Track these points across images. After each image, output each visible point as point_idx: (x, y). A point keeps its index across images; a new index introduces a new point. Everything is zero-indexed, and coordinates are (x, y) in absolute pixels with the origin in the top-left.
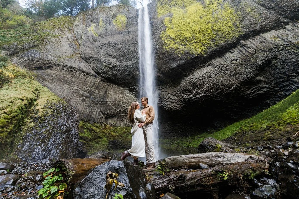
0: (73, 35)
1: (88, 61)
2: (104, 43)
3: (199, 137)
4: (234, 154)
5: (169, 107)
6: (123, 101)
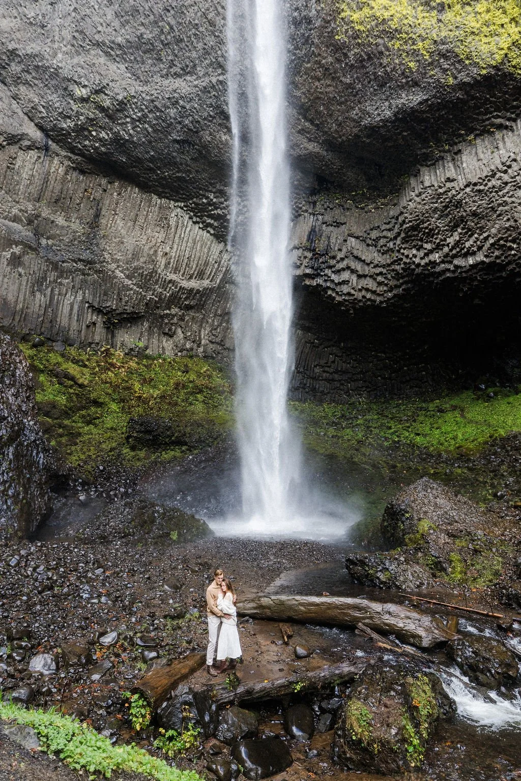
3: (444, 407)
5: (345, 292)
6: (168, 256)
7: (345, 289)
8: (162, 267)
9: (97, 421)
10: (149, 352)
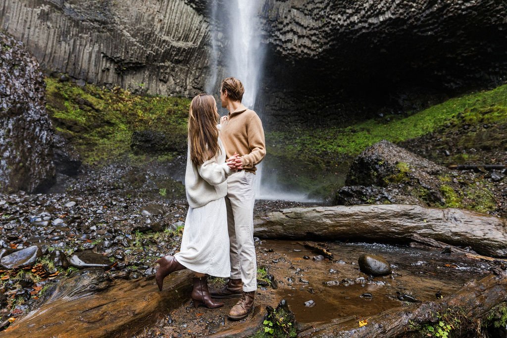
3: (355, 129)
4: (446, 211)
5: (289, 48)
6: (162, 22)
7: (289, 46)
8: (158, 30)
9: (110, 136)
10: (149, 92)
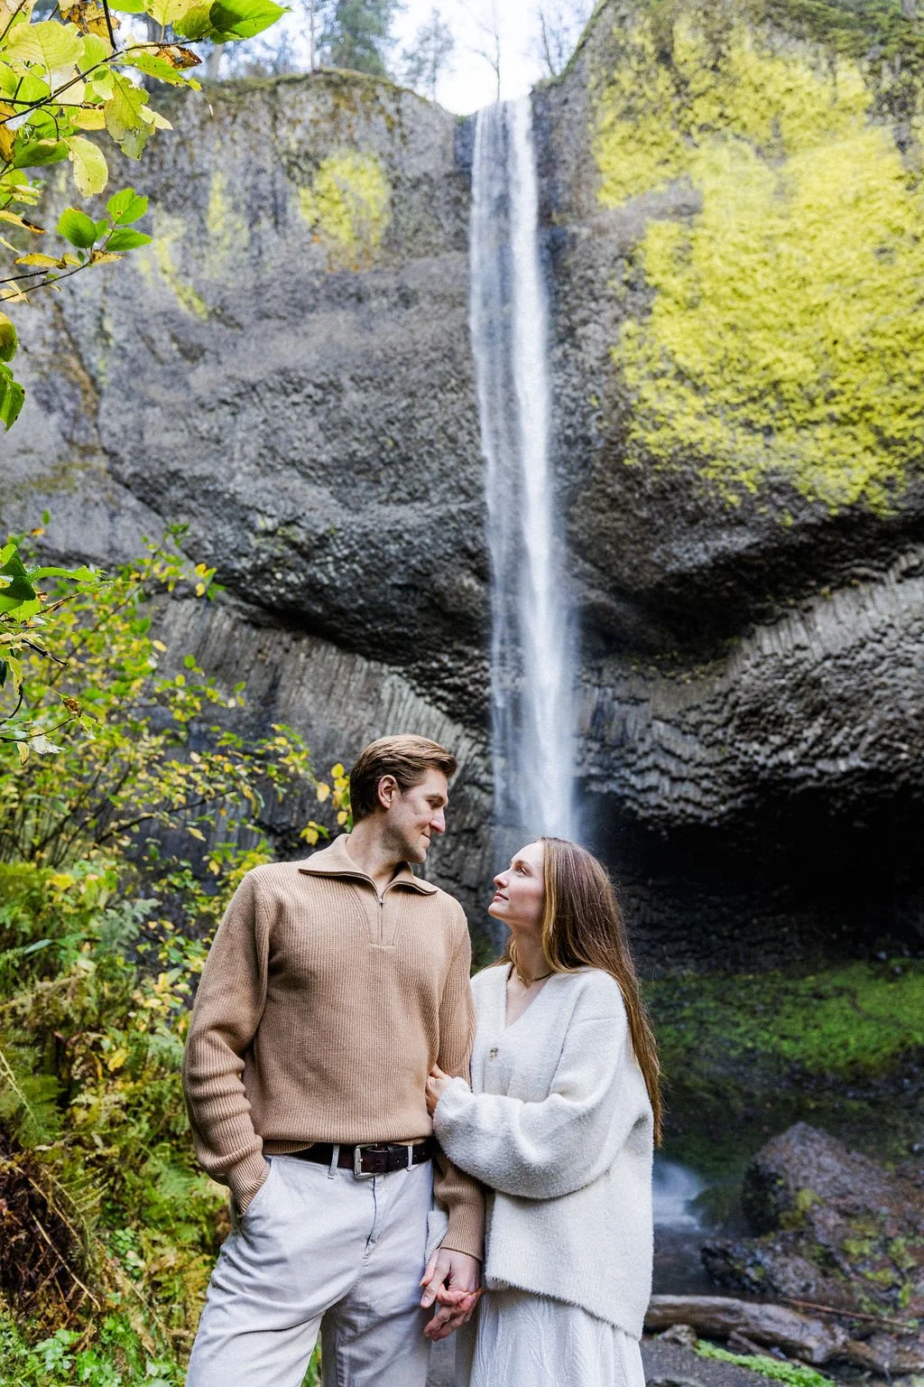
0: (49, 313)
1: (159, 499)
2: (251, 376)
3: (824, 987)
5: (653, 803)
